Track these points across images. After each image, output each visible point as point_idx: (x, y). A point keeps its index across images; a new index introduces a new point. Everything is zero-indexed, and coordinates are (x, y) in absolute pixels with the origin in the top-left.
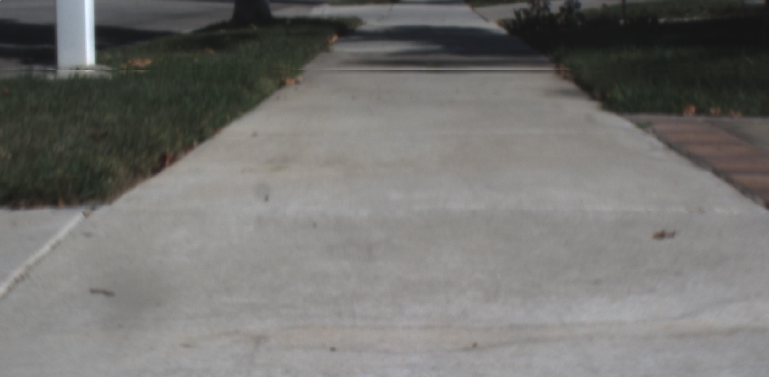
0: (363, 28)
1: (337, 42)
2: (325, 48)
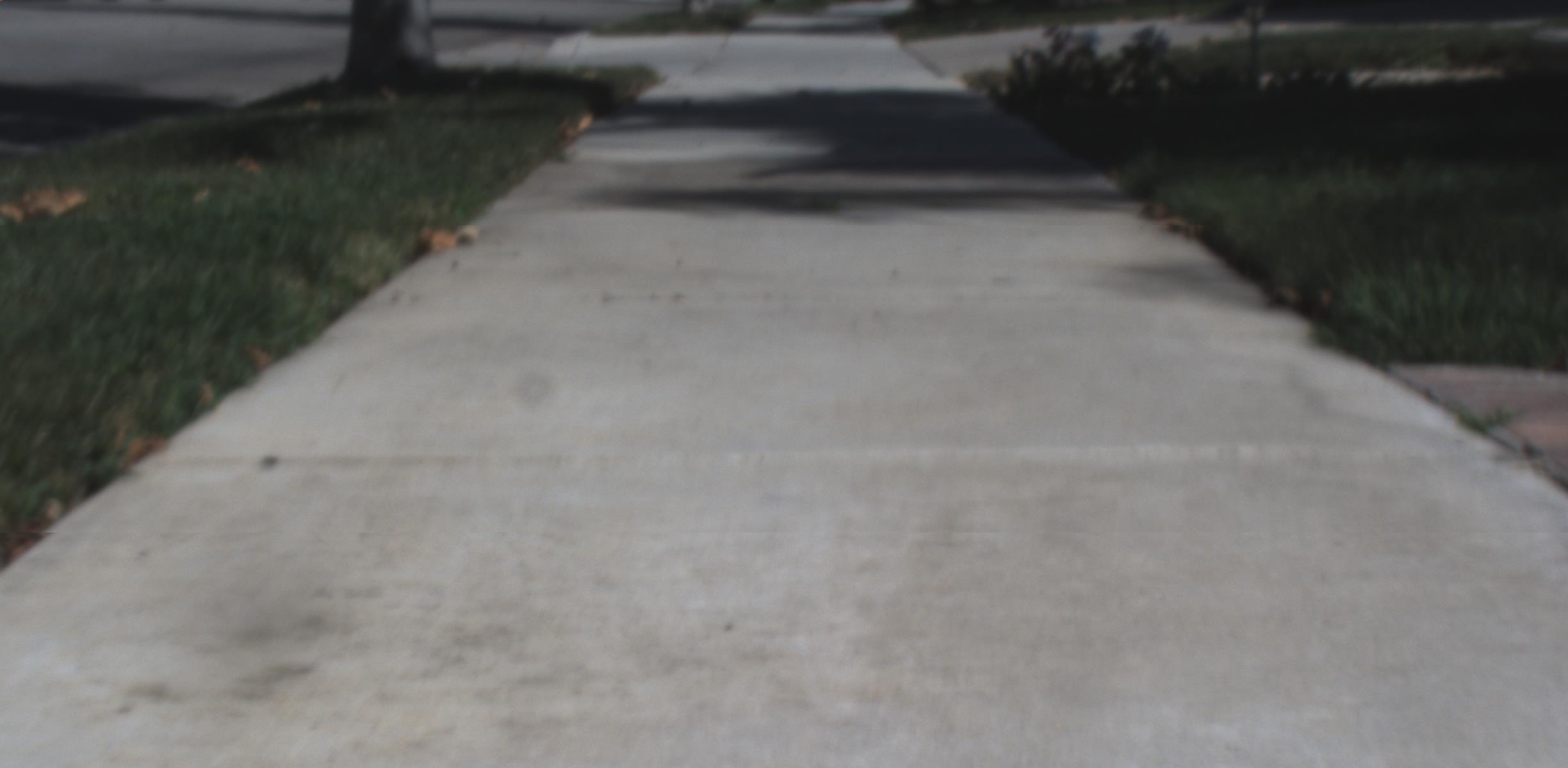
0: (655, 93)
1: (590, 131)
2: (555, 149)
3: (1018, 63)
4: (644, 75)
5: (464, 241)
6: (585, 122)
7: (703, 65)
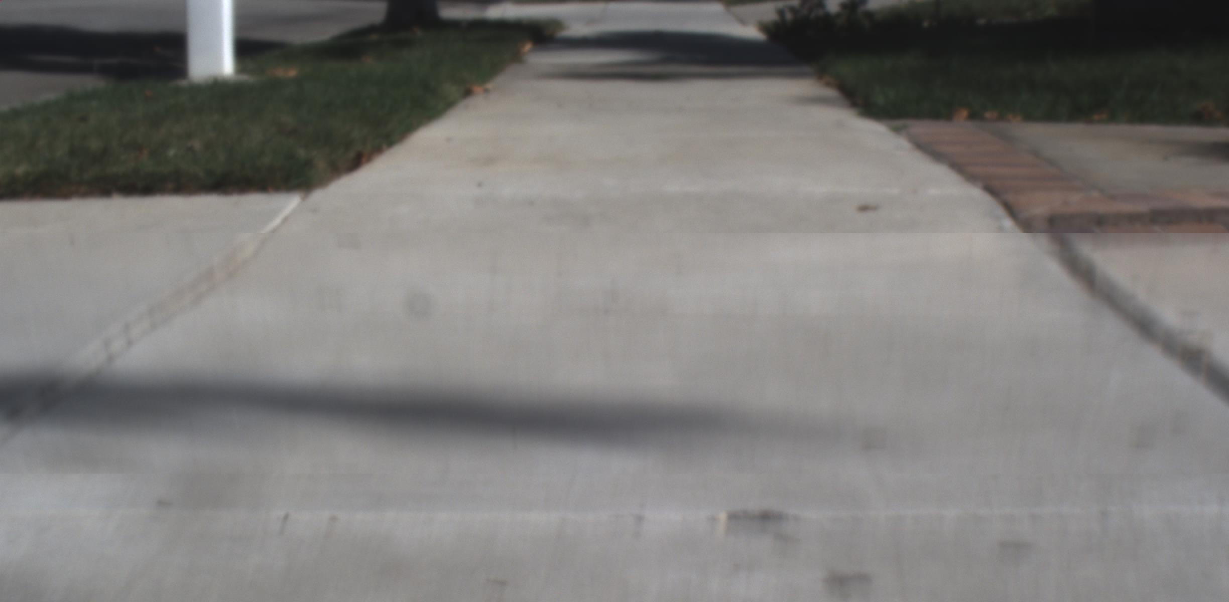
3: (781, 13)
4: (556, 24)
5: (486, 91)
6: (528, 47)
7: (591, 21)
